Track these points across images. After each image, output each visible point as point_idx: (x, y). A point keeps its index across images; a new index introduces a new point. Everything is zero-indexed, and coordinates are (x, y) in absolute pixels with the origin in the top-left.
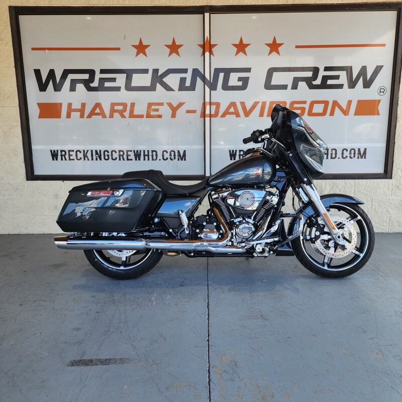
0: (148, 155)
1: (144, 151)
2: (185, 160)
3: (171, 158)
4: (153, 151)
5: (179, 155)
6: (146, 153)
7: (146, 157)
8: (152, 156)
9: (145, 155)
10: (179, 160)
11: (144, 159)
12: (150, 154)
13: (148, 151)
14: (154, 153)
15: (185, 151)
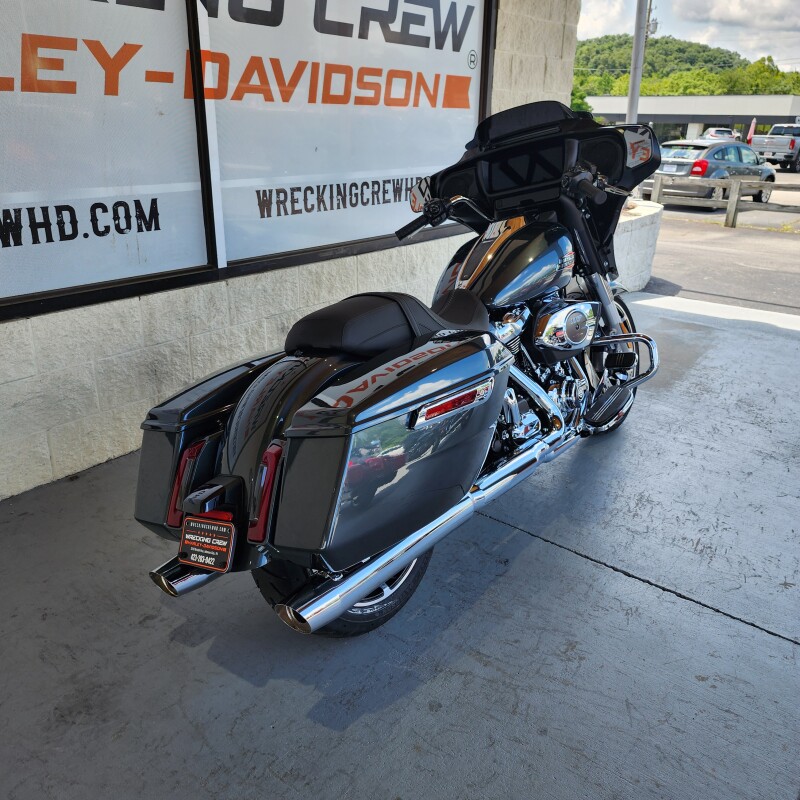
0: (47, 225)
1: (31, 211)
2: (157, 228)
3: (118, 228)
4: (59, 209)
5: (140, 215)
6: (39, 218)
7: (41, 232)
8: (61, 224)
9: (34, 226)
10: (140, 229)
11: (36, 240)
12: (53, 218)
13: (45, 210)
14: (66, 215)
15: (154, 202)
